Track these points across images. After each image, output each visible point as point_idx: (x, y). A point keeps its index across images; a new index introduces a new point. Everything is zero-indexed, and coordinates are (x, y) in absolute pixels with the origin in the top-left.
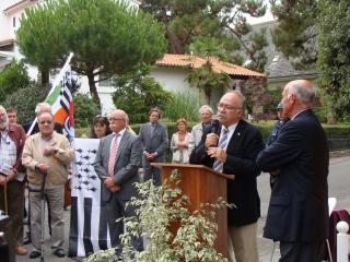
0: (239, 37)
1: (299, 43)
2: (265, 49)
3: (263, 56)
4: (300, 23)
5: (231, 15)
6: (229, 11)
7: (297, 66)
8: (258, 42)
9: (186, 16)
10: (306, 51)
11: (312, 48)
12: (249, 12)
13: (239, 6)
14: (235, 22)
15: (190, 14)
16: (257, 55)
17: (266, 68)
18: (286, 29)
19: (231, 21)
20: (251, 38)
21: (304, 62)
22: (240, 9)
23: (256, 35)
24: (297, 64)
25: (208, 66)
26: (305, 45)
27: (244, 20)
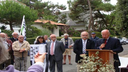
0: (57, 15)
1: (77, 17)
2: (66, 18)
3: (65, 20)
4: (78, 12)
5: (55, 9)
6: (54, 8)
7: (77, 23)
8: (63, 16)
9: (39, 9)
10: (80, 19)
11: (82, 18)
12: (60, 9)
13: (57, 7)
14: (56, 11)
15: (40, 9)
16: (63, 20)
17: (66, 23)
18: (74, 13)
19: (54, 11)
20: (61, 16)
21: (79, 22)
22: (57, 8)
23: (63, 15)
24: (77, 22)
25: (49, 22)
26: (80, 17)
27: (59, 11)
